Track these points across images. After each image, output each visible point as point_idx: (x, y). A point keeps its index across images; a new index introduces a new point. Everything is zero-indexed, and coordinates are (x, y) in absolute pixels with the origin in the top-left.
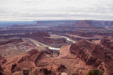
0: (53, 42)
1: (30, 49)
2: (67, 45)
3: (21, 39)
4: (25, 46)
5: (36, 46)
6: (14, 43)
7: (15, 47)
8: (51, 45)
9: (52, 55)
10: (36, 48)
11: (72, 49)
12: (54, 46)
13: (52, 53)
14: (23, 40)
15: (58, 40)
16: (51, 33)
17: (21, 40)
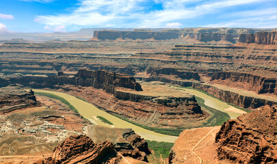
0: (149, 109)
1: (63, 136)
2: (205, 125)
3: (32, 96)
4: (47, 123)
5: (86, 122)
6: (6, 107)
7: (9, 123)
8: (142, 121)
9: (146, 160)
10: (86, 133)
11: (225, 143)
12: (153, 126)
13: (143, 154)
14: (39, 98)
15: (169, 106)
16: (145, 75)
17: (34, 98)
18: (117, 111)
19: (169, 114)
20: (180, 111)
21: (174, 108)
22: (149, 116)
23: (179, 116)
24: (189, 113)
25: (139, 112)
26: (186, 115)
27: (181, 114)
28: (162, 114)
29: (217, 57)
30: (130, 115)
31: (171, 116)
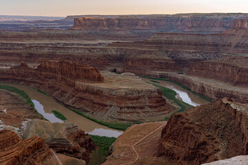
0: (108, 102)
8: (99, 116)
15: (130, 99)
18: (75, 105)
19: (128, 108)
20: (142, 105)
21: (135, 101)
22: (107, 110)
23: (139, 110)
24: (151, 107)
25: (97, 106)
26: (148, 109)
27: (141, 108)
28: (121, 108)
29: (201, 45)
30: (88, 109)
31: (131, 110)
